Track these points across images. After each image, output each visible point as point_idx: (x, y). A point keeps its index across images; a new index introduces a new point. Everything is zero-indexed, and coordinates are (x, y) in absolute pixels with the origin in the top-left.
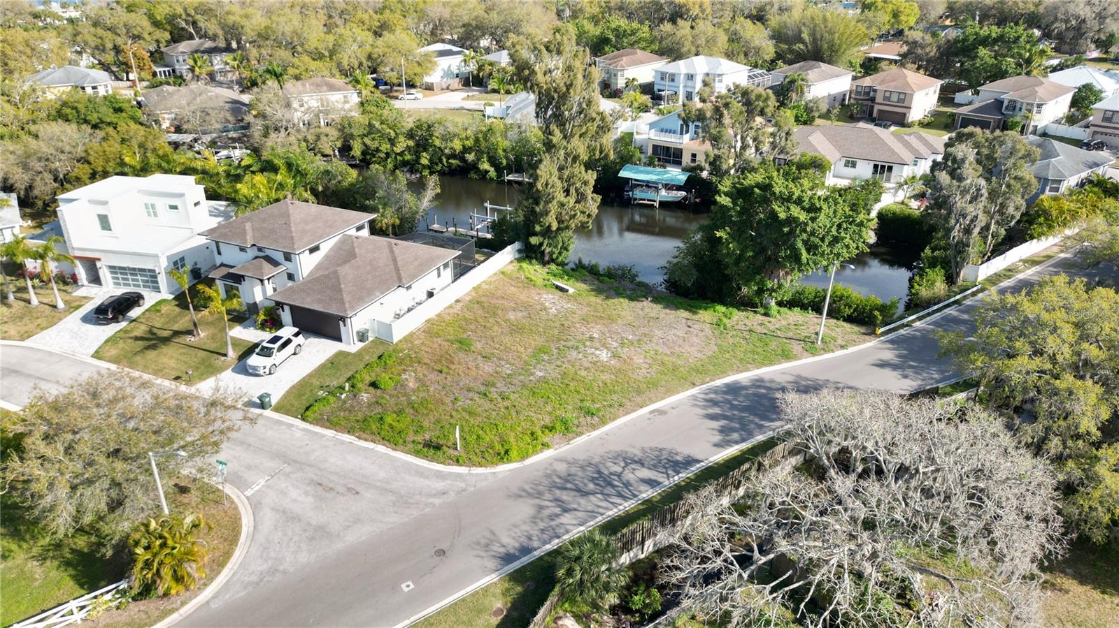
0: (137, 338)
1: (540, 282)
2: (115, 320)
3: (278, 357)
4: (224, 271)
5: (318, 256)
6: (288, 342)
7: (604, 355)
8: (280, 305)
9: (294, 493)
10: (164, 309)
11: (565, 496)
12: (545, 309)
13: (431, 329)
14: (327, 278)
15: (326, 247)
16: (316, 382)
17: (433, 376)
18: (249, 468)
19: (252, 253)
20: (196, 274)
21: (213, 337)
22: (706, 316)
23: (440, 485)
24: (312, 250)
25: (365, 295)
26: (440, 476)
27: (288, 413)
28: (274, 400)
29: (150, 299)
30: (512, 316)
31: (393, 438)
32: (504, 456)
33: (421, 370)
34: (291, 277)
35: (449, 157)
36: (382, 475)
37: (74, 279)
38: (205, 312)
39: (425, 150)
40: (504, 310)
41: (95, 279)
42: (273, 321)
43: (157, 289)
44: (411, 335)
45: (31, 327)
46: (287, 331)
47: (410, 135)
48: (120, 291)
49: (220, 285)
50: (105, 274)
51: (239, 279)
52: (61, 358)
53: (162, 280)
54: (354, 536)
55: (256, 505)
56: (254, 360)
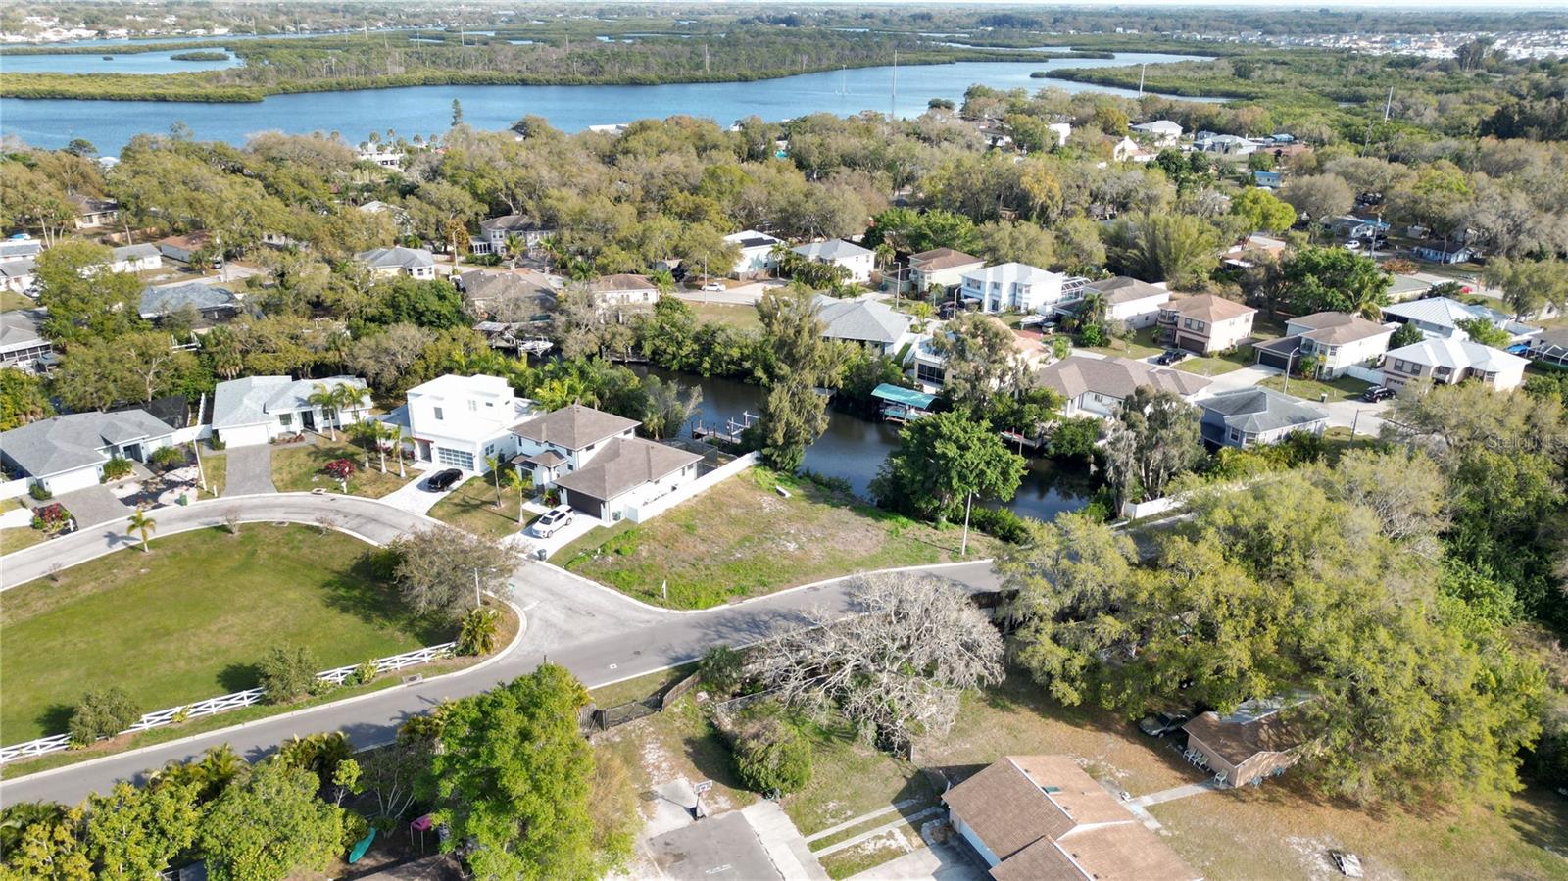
0: (456, 505)
1: (765, 486)
2: (442, 489)
3: (554, 526)
4: (523, 458)
5: (592, 453)
6: (563, 515)
7: (792, 546)
8: (560, 488)
9: (553, 612)
10: (477, 484)
11: (724, 630)
12: (762, 508)
13: (669, 516)
14: (595, 471)
15: (599, 446)
16: (579, 546)
17: (661, 550)
18: (527, 595)
19: (545, 447)
20: (501, 458)
21: (510, 508)
22: (887, 524)
23: (647, 617)
24: (588, 448)
25: (622, 485)
26: (648, 612)
27: (556, 564)
28: (548, 555)
29: (467, 475)
30: (733, 511)
31: (624, 586)
32: (693, 605)
33: (654, 544)
34: (571, 467)
35: (728, 363)
36: (611, 607)
37: (412, 454)
38: (507, 489)
39: (709, 354)
40: (729, 506)
41: (428, 457)
42: (554, 500)
43: (472, 468)
44: (653, 519)
45: (382, 489)
46: (563, 508)
47: (697, 339)
48: (445, 468)
49: (519, 469)
50: (435, 453)
51: (533, 466)
52: (405, 513)
53: (477, 462)
54: (588, 639)
55: (530, 616)
56: (538, 526)
